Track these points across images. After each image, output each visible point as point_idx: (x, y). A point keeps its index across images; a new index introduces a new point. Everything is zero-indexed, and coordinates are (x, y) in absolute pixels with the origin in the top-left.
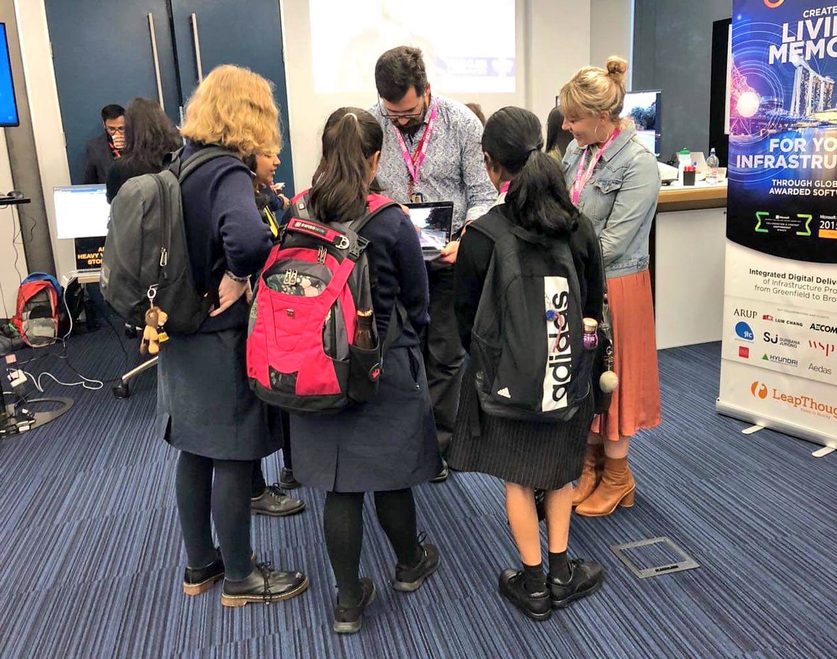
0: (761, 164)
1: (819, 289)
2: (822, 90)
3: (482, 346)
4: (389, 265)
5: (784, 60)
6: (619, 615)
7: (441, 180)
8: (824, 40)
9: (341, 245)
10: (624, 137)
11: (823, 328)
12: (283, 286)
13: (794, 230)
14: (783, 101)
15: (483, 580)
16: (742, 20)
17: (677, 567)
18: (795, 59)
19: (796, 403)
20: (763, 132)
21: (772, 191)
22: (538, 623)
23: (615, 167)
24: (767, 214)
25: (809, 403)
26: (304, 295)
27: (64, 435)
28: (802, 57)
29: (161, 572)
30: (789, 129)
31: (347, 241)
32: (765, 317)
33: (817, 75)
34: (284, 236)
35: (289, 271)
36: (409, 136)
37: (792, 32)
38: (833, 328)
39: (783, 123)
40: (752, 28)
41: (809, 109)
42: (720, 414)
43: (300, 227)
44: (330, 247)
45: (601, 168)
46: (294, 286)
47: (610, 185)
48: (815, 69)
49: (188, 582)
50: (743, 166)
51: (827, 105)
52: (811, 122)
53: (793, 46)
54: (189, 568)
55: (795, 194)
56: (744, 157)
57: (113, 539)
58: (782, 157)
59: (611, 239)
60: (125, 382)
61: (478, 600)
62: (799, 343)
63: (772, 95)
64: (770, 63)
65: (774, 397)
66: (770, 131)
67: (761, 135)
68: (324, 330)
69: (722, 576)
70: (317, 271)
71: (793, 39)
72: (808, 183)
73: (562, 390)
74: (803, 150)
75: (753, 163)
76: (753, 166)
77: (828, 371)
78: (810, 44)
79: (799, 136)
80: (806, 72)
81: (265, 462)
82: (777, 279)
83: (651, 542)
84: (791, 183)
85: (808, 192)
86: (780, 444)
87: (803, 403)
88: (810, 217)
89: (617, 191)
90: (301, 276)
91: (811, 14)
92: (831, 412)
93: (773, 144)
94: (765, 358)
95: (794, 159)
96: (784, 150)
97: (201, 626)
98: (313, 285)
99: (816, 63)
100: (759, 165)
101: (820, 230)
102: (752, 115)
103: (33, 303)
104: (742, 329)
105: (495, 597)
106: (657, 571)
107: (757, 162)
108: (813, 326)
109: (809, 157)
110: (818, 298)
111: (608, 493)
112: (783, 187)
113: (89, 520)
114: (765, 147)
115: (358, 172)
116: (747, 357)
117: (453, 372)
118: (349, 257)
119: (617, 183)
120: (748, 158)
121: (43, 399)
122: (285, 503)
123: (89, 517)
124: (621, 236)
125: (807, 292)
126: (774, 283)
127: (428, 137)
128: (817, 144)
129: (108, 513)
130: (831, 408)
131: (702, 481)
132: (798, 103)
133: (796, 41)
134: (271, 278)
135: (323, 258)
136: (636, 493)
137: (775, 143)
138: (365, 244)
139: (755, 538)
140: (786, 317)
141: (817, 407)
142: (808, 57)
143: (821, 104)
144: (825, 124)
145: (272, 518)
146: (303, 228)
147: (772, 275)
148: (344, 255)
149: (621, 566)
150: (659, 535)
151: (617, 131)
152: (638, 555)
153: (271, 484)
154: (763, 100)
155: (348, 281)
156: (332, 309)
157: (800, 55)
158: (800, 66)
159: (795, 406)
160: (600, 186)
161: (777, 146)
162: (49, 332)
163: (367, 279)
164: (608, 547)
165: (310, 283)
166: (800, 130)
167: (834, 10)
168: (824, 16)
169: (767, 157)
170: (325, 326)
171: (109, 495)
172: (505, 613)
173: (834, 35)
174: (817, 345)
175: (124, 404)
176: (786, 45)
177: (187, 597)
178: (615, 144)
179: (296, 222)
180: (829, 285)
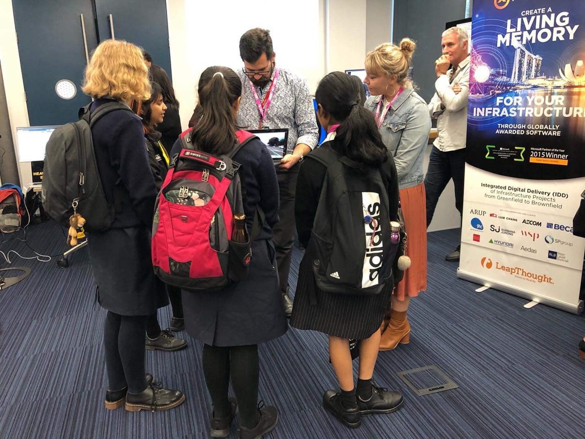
0: (490, 114)
1: (529, 197)
2: (534, 64)
3: (320, 242)
4: (254, 181)
5: (507, 44)
6: (407, 423)
7: (282, 119)
8: (535, 31)
9: (220, 168)
10: (406, 94)
11: (531, 223)
12: (178, 199)
13: (512, 157)
14: (506, 72)
15: (312, 398)
16: (479, 17)
17: (443, 387)
18: (516, 44)
19: (512, 272)
20: (492, 92)
21: (497, 131)
22: (352, 430)
23: (401, 114)
24: (494, 147)
25: (520, 272)
26: (194, 204)
27: (24, 293)
28: (520, 42)
29: (89, 392)
30: (510, 90)
31: (225, 165)
32: (491, 215)
33: (530, 54)
34: (177, 162)
35: (182, 188)
36: (260, 89)
37: (514, 25)
38: (538, 223)
39: (506, 86)
40: (486, 23)
41: (524, 77)
42: (460, 279)
43: (190, 155)
44: (212, 169)
45: (391, 115)
46: (186, 198)
47: (398, 126)
48: (529, 50)
49: (109, 401)
50: (478, 115)
51: (537, 74)
52: (526, 85)
53: (514, 35)
54: (109, 390)
55: (513, 133)
56: (478, 109)
57: (57, 368)
58: (505, 109)
59: (401, 163)
60: (65, 257)
61: (310, 414)
62: (514, 232)
63: (499, 67)
64: (498, 46)
65: (497, 268)
66: (497, 92)
67: (491, 94)
68: (210, 230)
69: (474, 394)
70: (203, 187)
71: (514, 30)
72: (523, 126)
73: (376, 272)
74: (520, 104)
75: (485, 113)
76: (485, 115)
77: (534, 251)
78: (526, 34)
79: (517, 95)
80: (522, 53)
81: (159, 313)
82: (500, 190)
83: (424, 369)
84: (511, 126)
85: (522, 132)
86: (501, 299)
87: (516, 272)
88: (524, 149)
89: (403, 130)
90: (192, 191)
91: (526, 13)
92: (536, 278)
93: (499, 100)
94: (491, 242)
95: (513, 110)
96: (506, 104)
97: (117, 434)
98: (201, 197)
99: (529, 46)
100: (489, 114)
101: (531, 158)
102: (485, 81)
103: (5, 203)
104: (476, 223)
105: (321, 410)
106: (430, 390)
107: (487, 112)
108: (524, 222)
109: (524, 109)
110: (528, 202)
111: (392, 335)
112: (506, 129)
113: (40, 354)
114: (493, 102)
115: (226, 117)
116: (479, 241)
117: (287, 252)
118: (226, 176)
119: (403, 124)
120: (481, 109)
121: (10, 269)
122: (174, 342)
123: (40, 353)
124: (408, 161)
125: (520, 198)
126: (498, 192)
127: (273, 90)
128: (530, 101)
129: (53, 350)
130: (536, 275)
131: (453, 325)
132: (517, 73)
133: (516, 31)
134: (169, 193)
135: (206, 178)
136: (410, 335)
137: (500, 100)
138: (238, 167)
139: (493, 366)
140: (506, 215)
141: (527, 275)
142: (524, 42)
143: (533, 73)
144: (535, 87)
145: (165, 352)
146: (192, 156)
147: (497, 187)
148: (223, 175)
149: (405, 387)
150: (429, 364)
151: (402, 90)
152: (416, 379)
153: (164, 329)
154: (492, 71)
155: (226, 194)
156: (216, 214)
157: (519, 41)
158: (519, 48)
159: (511, 274)
160: (391, 127)
161: (502, 101)
162: (15, 222)
163: (240, 192)
164: (395, 372)
165: (198, 197)
166: (518, 91)
167: (542, 11)
168: (536, 15)
169: (494, 109)
170: (211, 228)
171: (54, 336)
172: (328, 422)
173: (542, 27)
174: (527, 234)
175: (65, 272)
176: (509, 34)
177: (108, 411)
178: (400, 98)
179: (186, 151)
180: (536, 194)
